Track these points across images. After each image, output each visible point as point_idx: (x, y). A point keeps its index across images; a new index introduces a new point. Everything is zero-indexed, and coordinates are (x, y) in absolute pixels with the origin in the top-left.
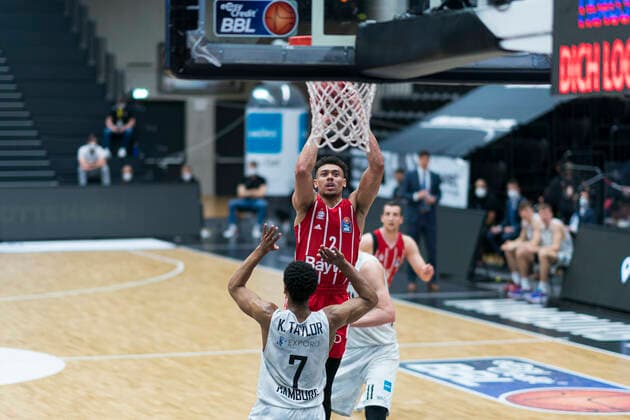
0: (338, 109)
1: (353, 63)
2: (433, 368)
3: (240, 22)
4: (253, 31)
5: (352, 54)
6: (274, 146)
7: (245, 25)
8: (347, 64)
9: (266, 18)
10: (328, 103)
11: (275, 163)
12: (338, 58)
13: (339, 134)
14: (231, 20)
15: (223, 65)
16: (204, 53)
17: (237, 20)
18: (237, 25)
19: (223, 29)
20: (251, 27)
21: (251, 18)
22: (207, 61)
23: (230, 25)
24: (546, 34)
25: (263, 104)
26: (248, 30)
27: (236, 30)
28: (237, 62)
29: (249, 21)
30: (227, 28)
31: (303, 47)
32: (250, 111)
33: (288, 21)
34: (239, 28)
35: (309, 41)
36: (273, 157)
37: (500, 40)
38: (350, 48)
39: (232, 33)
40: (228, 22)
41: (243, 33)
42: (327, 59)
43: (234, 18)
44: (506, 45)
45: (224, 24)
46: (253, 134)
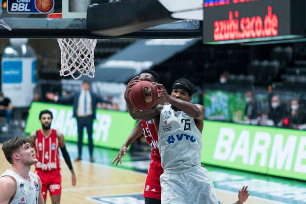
0: (76, 54)
1: (86, 28)
2: (114, 200)
3: (22, 5)
4: (29, 10)
5: (85, 22)
6: (18, 79)
7: (25, 7)
8: (82, 28)
9: (36, 3)
10: (70, 51)
11: (19, 89)
12: (77, 25)
13: (77, 68)
14: (17, 4)
15: (13, 30)
16: (2, 23)
17: (20, 4)
18: (20, 7)
19: (12, 10)
20: (28, 8)
21: (28, 3)
22: (3, 27)
23: (16, 7)
24: (199, 9)
25: (11, 56)
26: (26, 10)
27: (19, 10)
28: (21, 28)
29: (27, 4)
30: (14, 9)
31: (57, 19)
32: (4, 60)
33: (49, 4)
34: (21, 9)
35: (61, 16)
36: (17, 85)
37: (172, 13)
38: (83, 19)
39: (17, 11)
40: (15, 5)
41: (24, 11)
42: (71, 25)
43: (18, 3)
44: (175, 16)
45: (13, 7)
46: (6, 73)
